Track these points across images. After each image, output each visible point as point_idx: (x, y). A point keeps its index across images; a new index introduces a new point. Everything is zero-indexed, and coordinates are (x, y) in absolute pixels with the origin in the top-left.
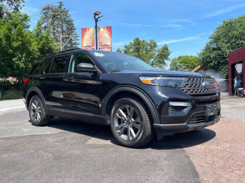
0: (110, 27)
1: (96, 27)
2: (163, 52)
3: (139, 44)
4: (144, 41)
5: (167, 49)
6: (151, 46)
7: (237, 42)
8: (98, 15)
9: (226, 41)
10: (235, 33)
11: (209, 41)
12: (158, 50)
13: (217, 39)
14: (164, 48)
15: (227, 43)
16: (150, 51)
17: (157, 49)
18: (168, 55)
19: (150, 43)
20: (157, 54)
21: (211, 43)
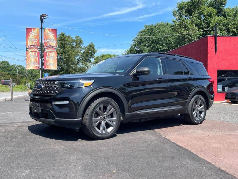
0: (56, 30)
1: (41, 28)
2: (90, 50)
3: (64, 39)
4: (69, 37)
5: (93, 48)
6: (77, 43)
7: (156, 47)
8: (44, 17)
9: (147, 45)
10: (155, 37)
11: (133, 44)
12: (85, 48)
13: (139, 42)
14: (90, 46)
15: (148, 47)
16: (75, 47)
17: (83, 47)
18: (94, 53)
19: (75, 39)
20: (83, 51)
21: (135, 45)
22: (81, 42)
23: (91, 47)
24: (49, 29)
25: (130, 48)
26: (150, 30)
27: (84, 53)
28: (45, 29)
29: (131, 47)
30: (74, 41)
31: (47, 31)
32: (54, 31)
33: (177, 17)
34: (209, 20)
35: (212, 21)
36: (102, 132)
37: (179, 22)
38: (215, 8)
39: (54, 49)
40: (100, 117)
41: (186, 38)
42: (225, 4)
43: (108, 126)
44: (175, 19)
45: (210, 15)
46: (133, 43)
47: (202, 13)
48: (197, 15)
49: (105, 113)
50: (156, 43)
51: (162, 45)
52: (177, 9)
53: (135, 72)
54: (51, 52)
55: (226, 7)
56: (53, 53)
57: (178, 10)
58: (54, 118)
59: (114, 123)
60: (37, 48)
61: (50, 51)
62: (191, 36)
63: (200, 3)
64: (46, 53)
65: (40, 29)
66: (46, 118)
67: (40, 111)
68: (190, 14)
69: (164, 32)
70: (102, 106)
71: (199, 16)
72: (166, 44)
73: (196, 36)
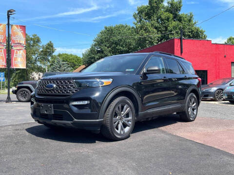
0: (24, 26)
1: (8, 24)
2: (48, 49)
5: (52, 47)
6: (34, 41)
7: (117, 48)
8: (11, 12)
9: (108, 45)
10: (115, 38)
12: (43, 47)
13: (100, 42)
15: (108, 47)
16: (33, 46)
17: (41, 45)
18: (53, 52)
19: (33, 37)
20: (41, 50)
21: (95, 45)
22: (38, 41)
23: (50, 46)
24: (17, 26)
25: (90, 47)
26: (110, 31)
27: (42, 51)
28: (12, 25)
29: (92, 47)
30: (31, 39)
31: (14, 27)
32: (23, 28)
33: (138, 19)
34: (167, 24)
35: (170, 25)
36: (121, 132)
37: (139, 25)
38: (171, 13)
39: (23, 47)
40: (118, 117)
41: (147, 40)
42: (180, 10)
43: (125, 125)
44: (136, 22)
45: (168, 19)
46: (93, 43)
47: (161, 17)
48: (156, 19)
49: (122, 113)
50: (117, 44)
51: (122, 46)
52: (137, 12)
53: (145, 70)
54: (19, 50)
55: (180, 13)
56: (22, 51)
57: (139, 13)
58: (72, 120)
59: (130, 123)
60: (4, 46)
61: (18, 48)
62: (151, 39)
63: (158, 8)
64: (14, 51)
65: (7, 26)
66: (59, 120)
67: (53, 113)
68: (150, 18)
69: (124, 34)
70: (120, 106)
71: (157, 20)
72: (126, 45)
73: (156, 39)
